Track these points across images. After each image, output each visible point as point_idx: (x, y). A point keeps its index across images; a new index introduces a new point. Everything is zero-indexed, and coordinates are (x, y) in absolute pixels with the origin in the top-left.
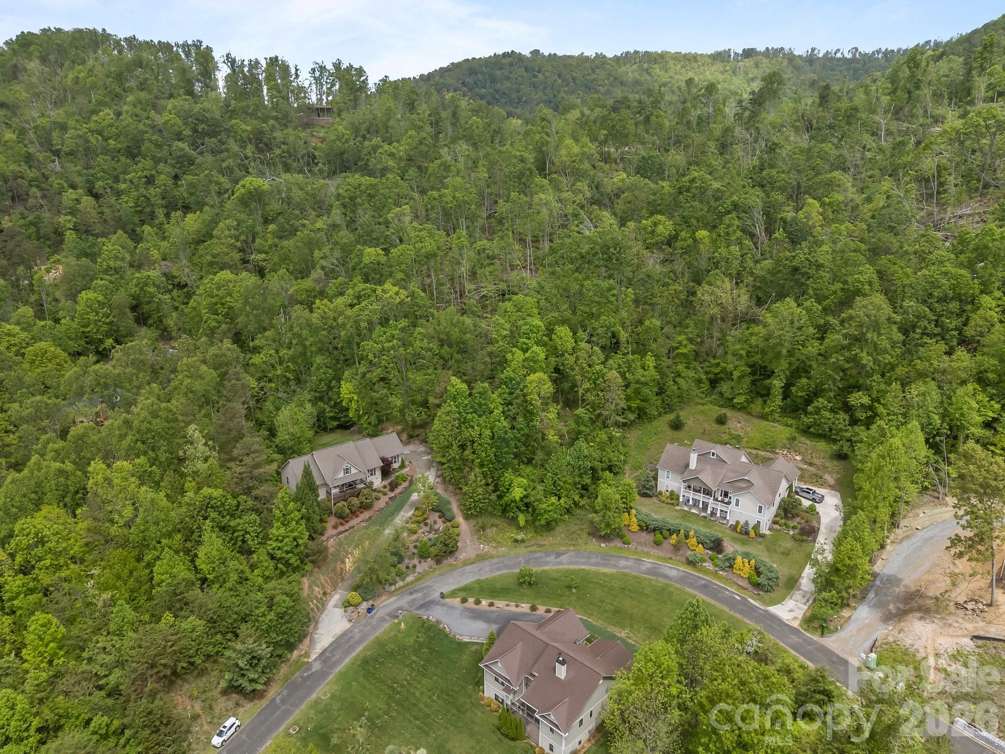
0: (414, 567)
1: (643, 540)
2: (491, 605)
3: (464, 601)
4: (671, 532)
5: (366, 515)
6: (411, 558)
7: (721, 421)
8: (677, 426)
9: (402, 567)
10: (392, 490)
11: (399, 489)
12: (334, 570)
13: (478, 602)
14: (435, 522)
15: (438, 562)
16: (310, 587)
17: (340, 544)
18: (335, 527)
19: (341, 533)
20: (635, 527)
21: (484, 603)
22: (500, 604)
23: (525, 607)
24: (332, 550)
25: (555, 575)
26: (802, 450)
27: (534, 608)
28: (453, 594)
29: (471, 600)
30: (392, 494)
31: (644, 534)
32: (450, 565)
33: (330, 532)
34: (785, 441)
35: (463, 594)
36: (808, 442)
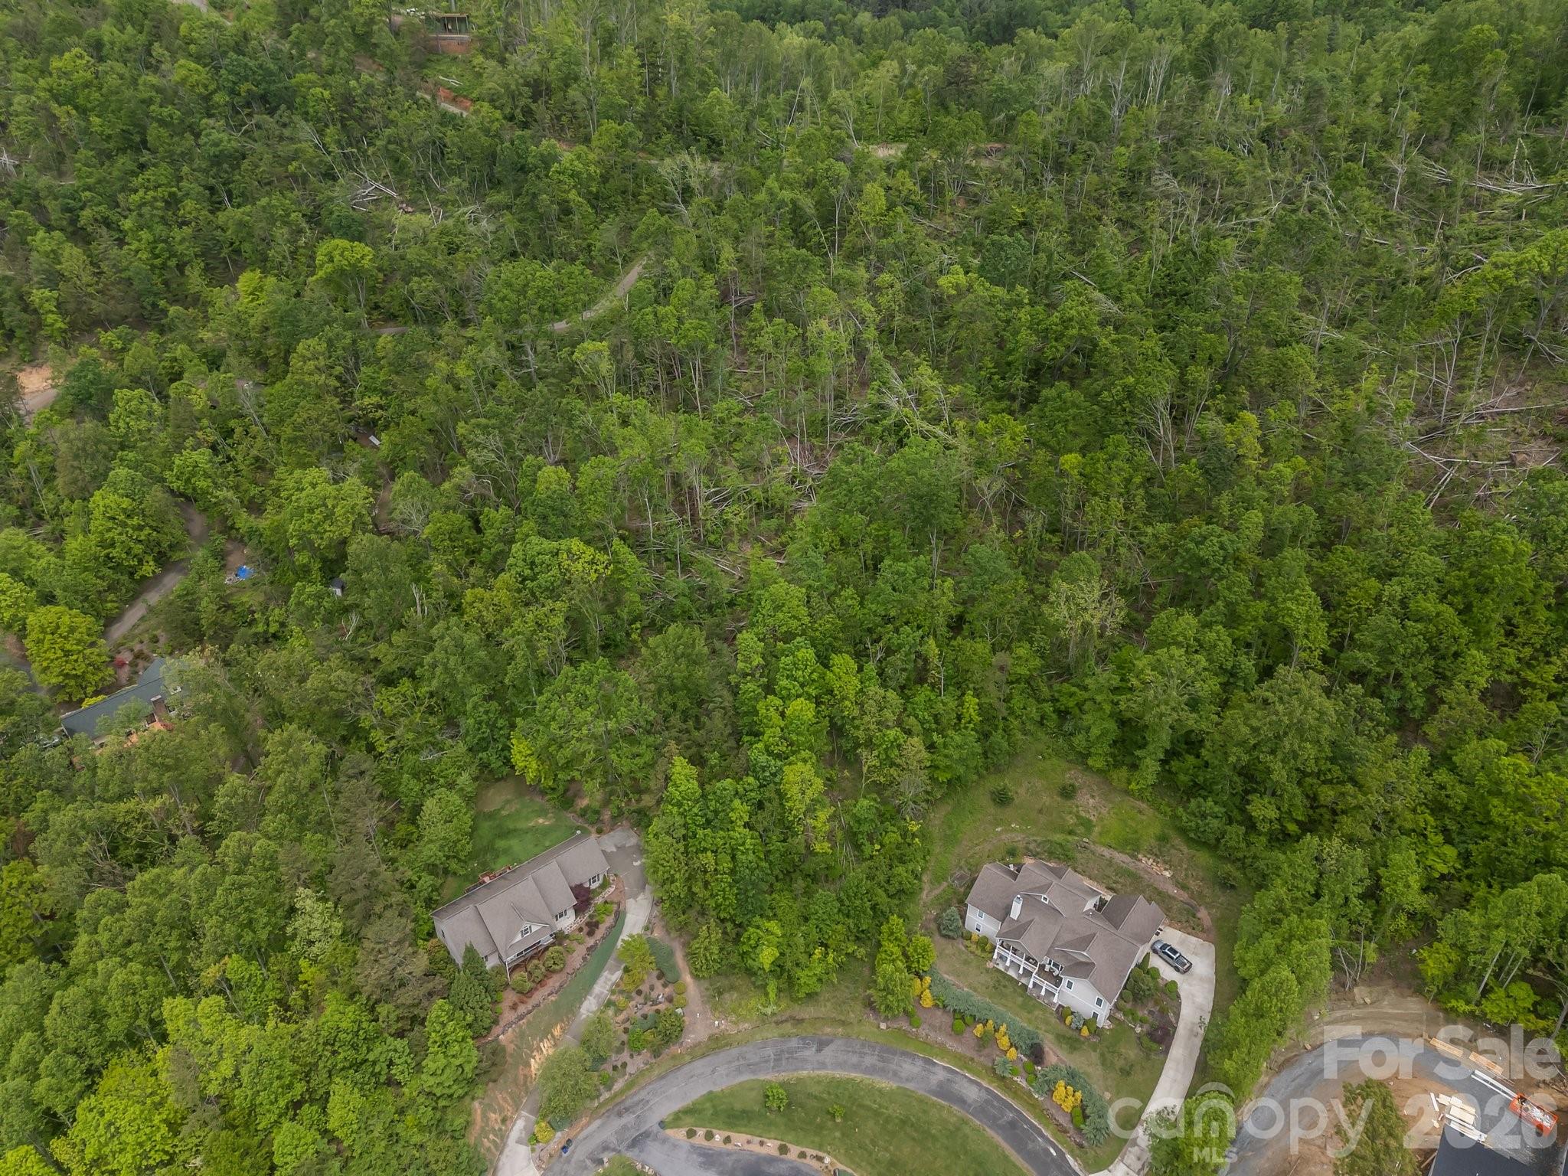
0: (624, 1065)
1: (937, 1023)
2: (727, 1140)
3: (691, 1134)
4: (976, 1020)
5: (554, 982)
6: (619, 1051)
7: (1068, 792)
8: (1002, 799)
9: (608, 1068)
10: (591, 934)
11: (600, 933)
12: (515, 1081)
13: (709, 1136)
14: (652, 988)
15: (656, 1054)
16: (484, 1116)
17: (522, 1035)
18: (514, 1007)
19: (521, 1017)
20: (928, 1001)
21: (718, 1137)
22: (740, 1139)
23: (771, 1147)
24: (511, 1048)
25: (815, 1090)
26: (1175, 861)
27: (783, 1149)
28: (676, 1120)
29: (701, 1132)
30: (591, 942)
31: (939, 1013)
32: (674, 1057)
33: (508, 1016)
34: (1153, 842)
35: (689, 1120)
36: (1185, 850)
